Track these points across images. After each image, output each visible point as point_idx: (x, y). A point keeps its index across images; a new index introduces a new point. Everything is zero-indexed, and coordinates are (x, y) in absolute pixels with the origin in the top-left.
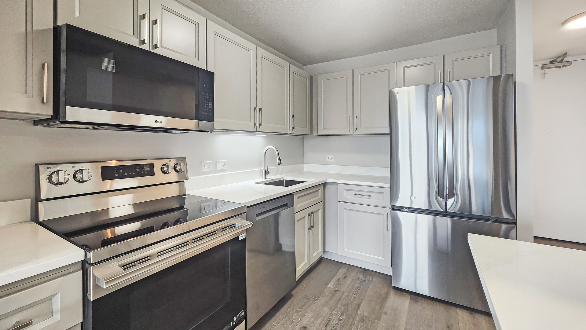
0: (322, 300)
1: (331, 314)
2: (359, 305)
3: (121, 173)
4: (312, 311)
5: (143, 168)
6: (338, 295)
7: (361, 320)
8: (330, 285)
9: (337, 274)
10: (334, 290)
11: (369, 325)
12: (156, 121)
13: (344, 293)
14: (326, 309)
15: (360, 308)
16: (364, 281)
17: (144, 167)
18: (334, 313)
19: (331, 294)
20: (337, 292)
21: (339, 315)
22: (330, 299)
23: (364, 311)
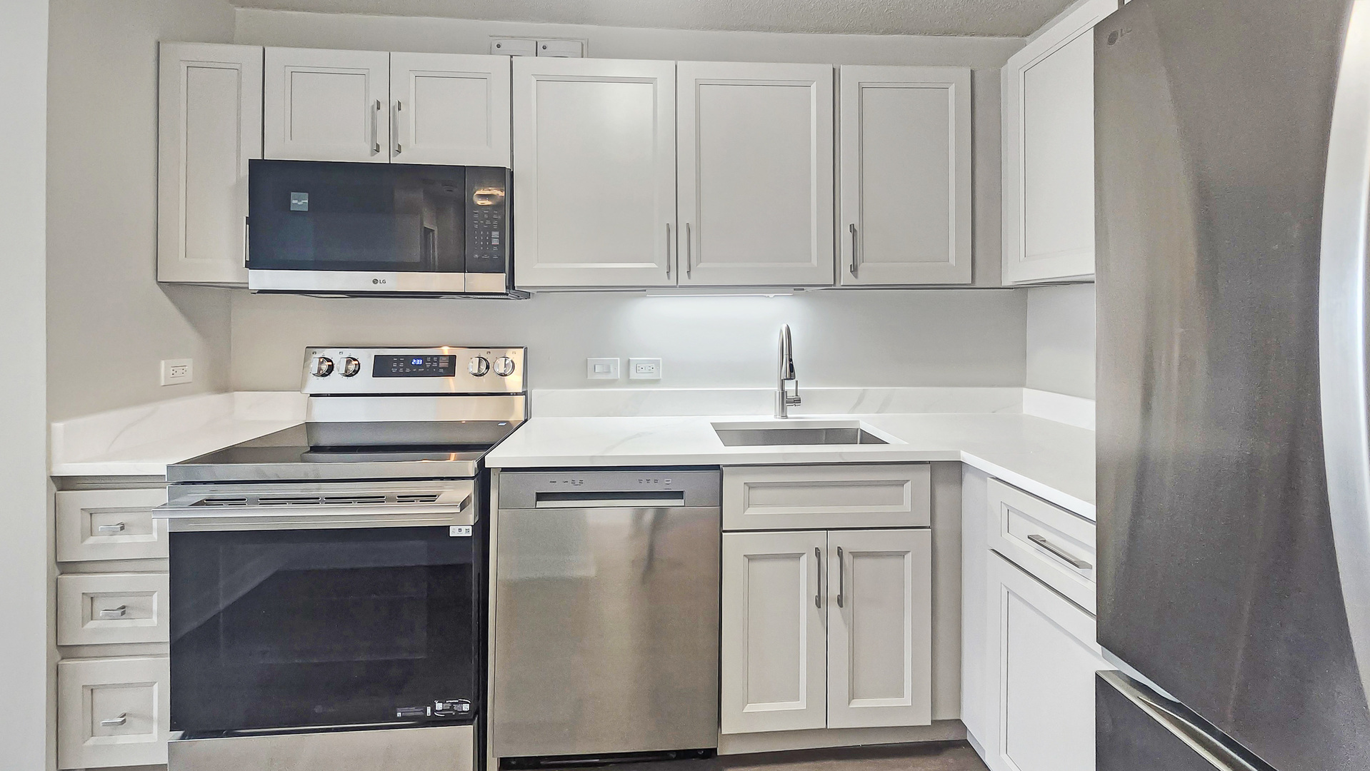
3: (402, 367)
5: (438, 362)
12: (375, 281)
17: (438, 359)
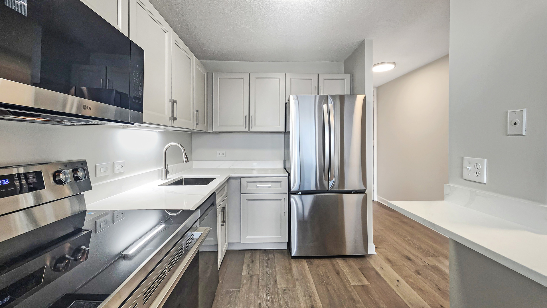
0: (244, 289)
1: (258, 298)
2: (276, 281)
4: (240, 302)
6: (255, 279)
7: (284, 293)
8: (244, 273)
9: (245, 261)
10: (248, 276)
11: (291, 294)
13: (258, 275)
14: (252, 295)
15: (278, 284)
16: (269, 259)
18: (260, 296)
19: (249, 280)
20: (253, 277)
21: (265, 296)
22: (251, 284)
23: (281, 284)
